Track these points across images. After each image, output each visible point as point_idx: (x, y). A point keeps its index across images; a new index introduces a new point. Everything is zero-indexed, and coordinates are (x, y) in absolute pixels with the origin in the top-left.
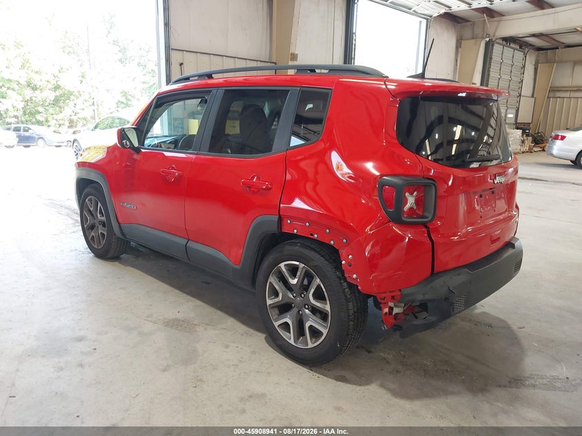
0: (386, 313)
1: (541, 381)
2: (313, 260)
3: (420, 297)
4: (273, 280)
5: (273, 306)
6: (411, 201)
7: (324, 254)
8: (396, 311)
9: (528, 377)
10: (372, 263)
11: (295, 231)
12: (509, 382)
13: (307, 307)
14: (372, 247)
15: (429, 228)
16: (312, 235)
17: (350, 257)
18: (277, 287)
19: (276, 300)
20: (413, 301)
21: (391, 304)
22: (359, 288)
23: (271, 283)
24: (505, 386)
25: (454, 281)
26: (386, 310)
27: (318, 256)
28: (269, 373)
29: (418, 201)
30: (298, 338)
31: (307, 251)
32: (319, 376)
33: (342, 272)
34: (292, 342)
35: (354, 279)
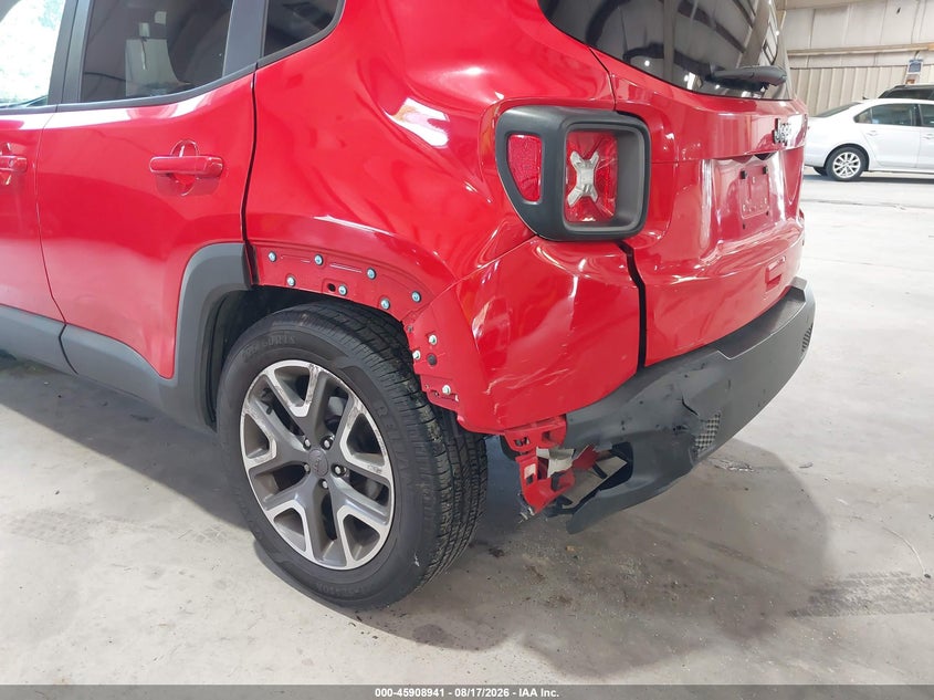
0: (531, 476)
1: (876, 590)
2: (344, 354)
3: (613, 430)
4: (253, 409)
5: (260, 473)
6: (585, 178)
7: (372, 335)
8: (555, 466)
9: (848, 583)
10: (491, 352)
11: (290, 281)
12: (812, 600)
13: (338, 470)
14: (490, 316)
15: (631, 249)
16: (332, 288)
17: (432, 338)
18: (263, 427)
19: (266, 458)
20: (597, 441)
21: (542, 452)
22: (460, 418)
23: (249, 419)
24: (805, 613)
25: (693, 381)
26: (531, 470)
27: (354, 343)
28: (251, 640)
29: (602, 179)
30: (324, 545)
31: (326, 331)
32: (376, 632)
33: (417, 379)
34: (309, 554)
35: (444, 396)
